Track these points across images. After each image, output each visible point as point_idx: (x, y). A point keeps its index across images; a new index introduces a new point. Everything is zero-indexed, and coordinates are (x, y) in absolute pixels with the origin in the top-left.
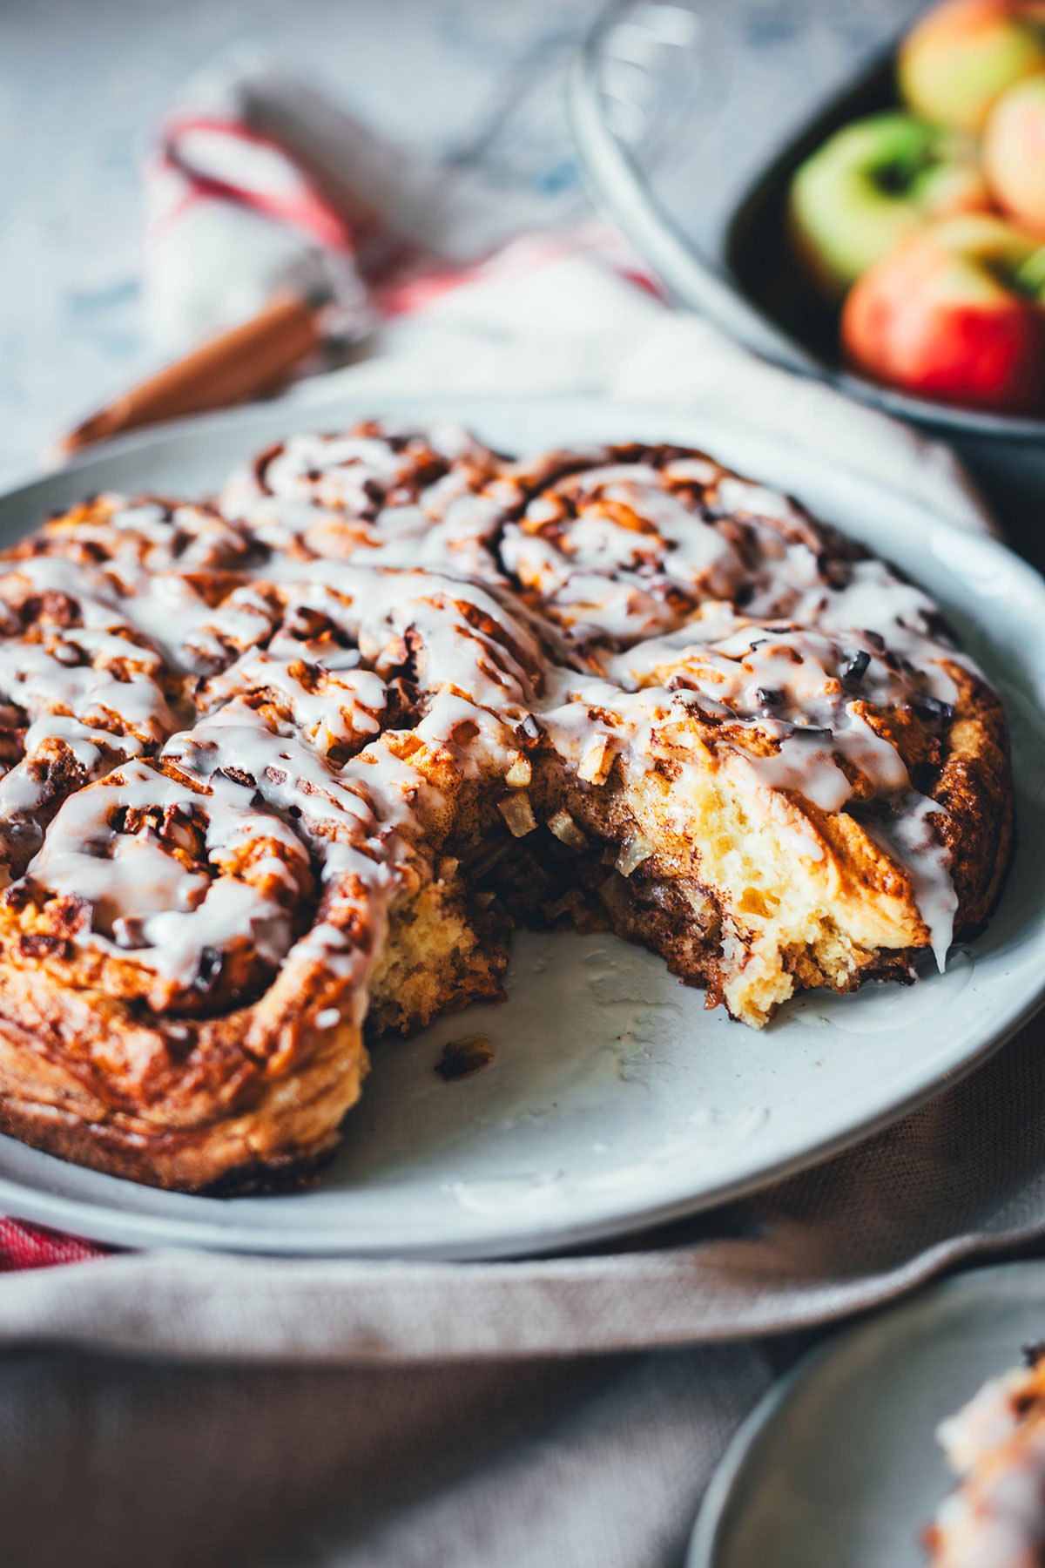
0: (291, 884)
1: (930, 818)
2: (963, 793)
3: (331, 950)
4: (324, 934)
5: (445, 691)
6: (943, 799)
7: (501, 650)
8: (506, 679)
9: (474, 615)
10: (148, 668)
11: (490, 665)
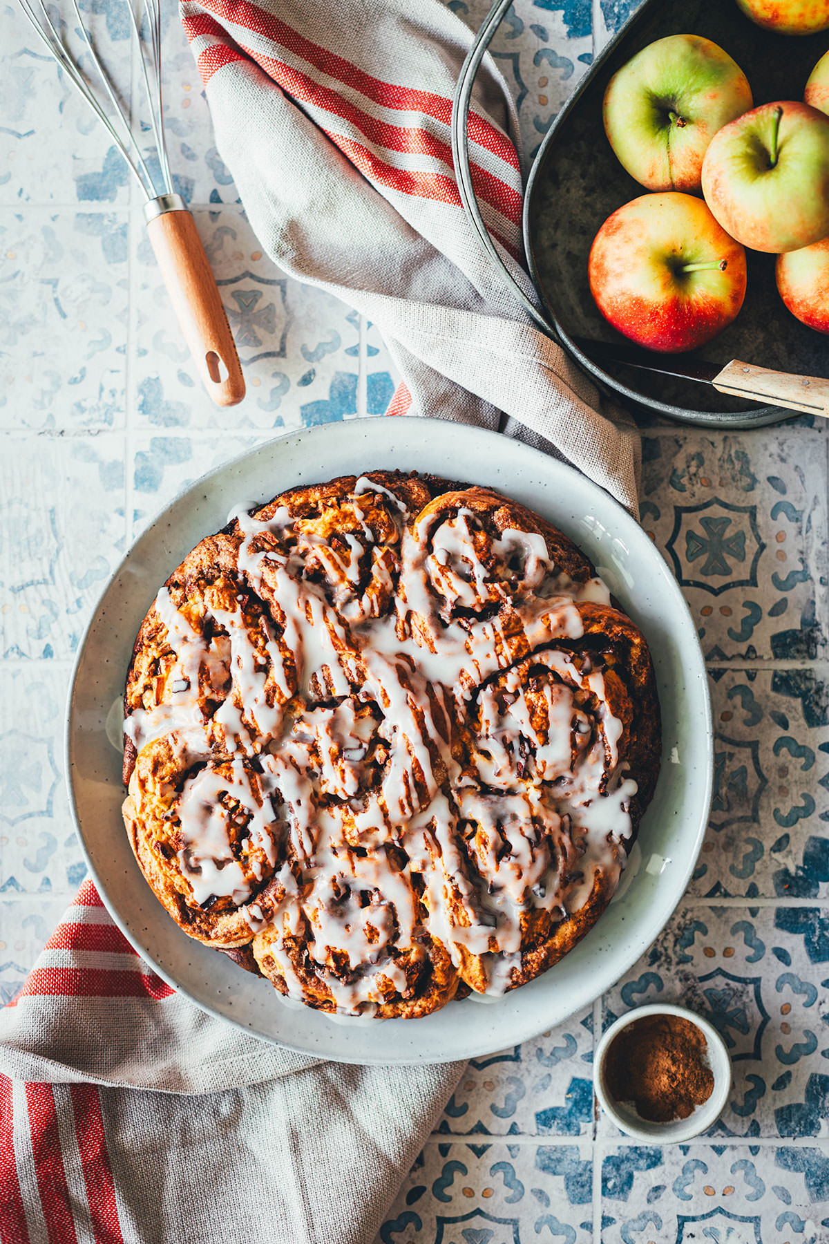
0: (260, 879)
1: (513, 970)
2: (535, 965)
3: (254, 919)
4: (255, 911)
5: (381, 801)
6: (524, 963)
7: (414, 795)
8: (407, 810)
9: (417, 767)
10: (283, 701)
11: (405, 802)
